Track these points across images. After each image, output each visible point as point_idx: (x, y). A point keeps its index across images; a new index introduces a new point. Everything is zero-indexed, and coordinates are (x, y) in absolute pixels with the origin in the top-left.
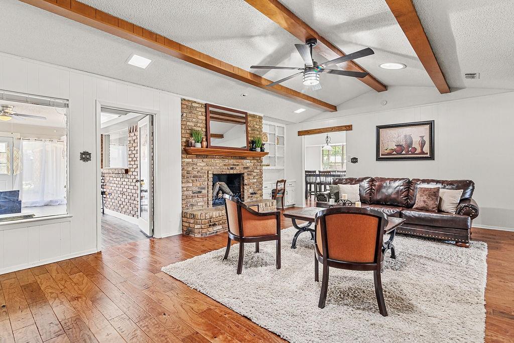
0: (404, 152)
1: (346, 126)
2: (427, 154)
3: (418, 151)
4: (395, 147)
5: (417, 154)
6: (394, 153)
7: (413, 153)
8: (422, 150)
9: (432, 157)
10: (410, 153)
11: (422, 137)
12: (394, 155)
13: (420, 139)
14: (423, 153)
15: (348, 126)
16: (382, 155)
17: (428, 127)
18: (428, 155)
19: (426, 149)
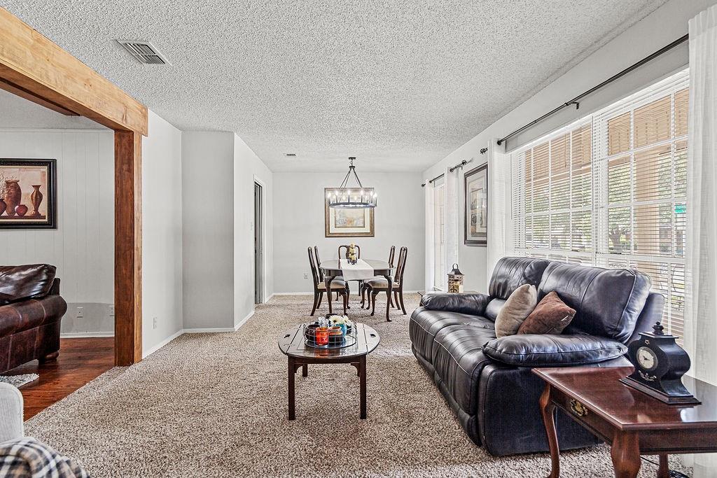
0: (5, 214)
2: (44, 217)
3: (30, 212)
5: (27, 218)
7: (21, 216)
8: (36, 210)
9: (52, 224)
10: (16, 215)
11: (37, 187)
13: (34, 189)
14: (37, 215)
17: (45, 169)
18: (46, 220)
19: (43, 209)
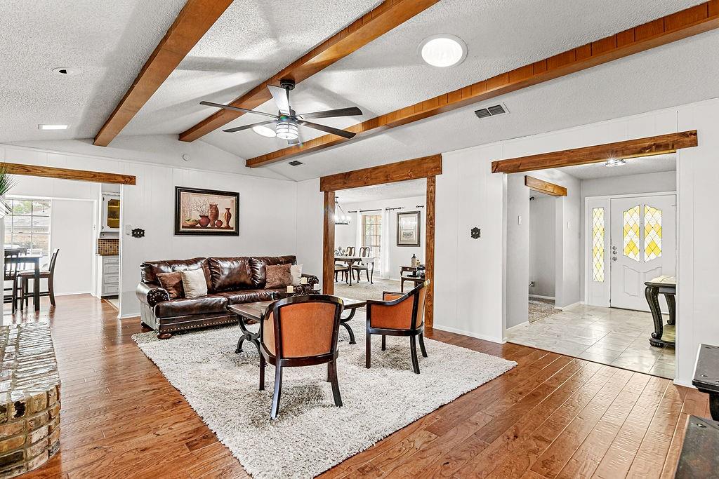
0: (209, 226)
1: (124, 177)
2: (232, 228)
3: (224, 225)
4: (200, 218)
5: (223, 228)
6: (199, 225)
7: (219, 228)
8: (228, 223)
9: (237, 233)
10: (216, 226)
11: (228, 209)
12: (198, 228)
13: (226, 211)
14: (228, 227)
15: (129, 177)
16: (183, 227)
17: (234, 198)
18: (233, 230)
19: (232, 223)
